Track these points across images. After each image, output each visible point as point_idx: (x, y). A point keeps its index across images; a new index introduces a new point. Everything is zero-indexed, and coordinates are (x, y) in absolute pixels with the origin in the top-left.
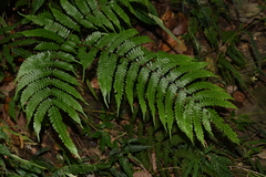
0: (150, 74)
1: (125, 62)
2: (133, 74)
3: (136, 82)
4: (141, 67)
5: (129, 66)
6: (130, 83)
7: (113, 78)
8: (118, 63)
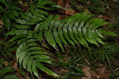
0: (67, 29)
1: (55, 30)
2: (61, 32)
3: (64, 35)
4: (62, 28)
5: (57, 31)
6: (62, 37)
7: (54, 38)
8: (53, 32)
